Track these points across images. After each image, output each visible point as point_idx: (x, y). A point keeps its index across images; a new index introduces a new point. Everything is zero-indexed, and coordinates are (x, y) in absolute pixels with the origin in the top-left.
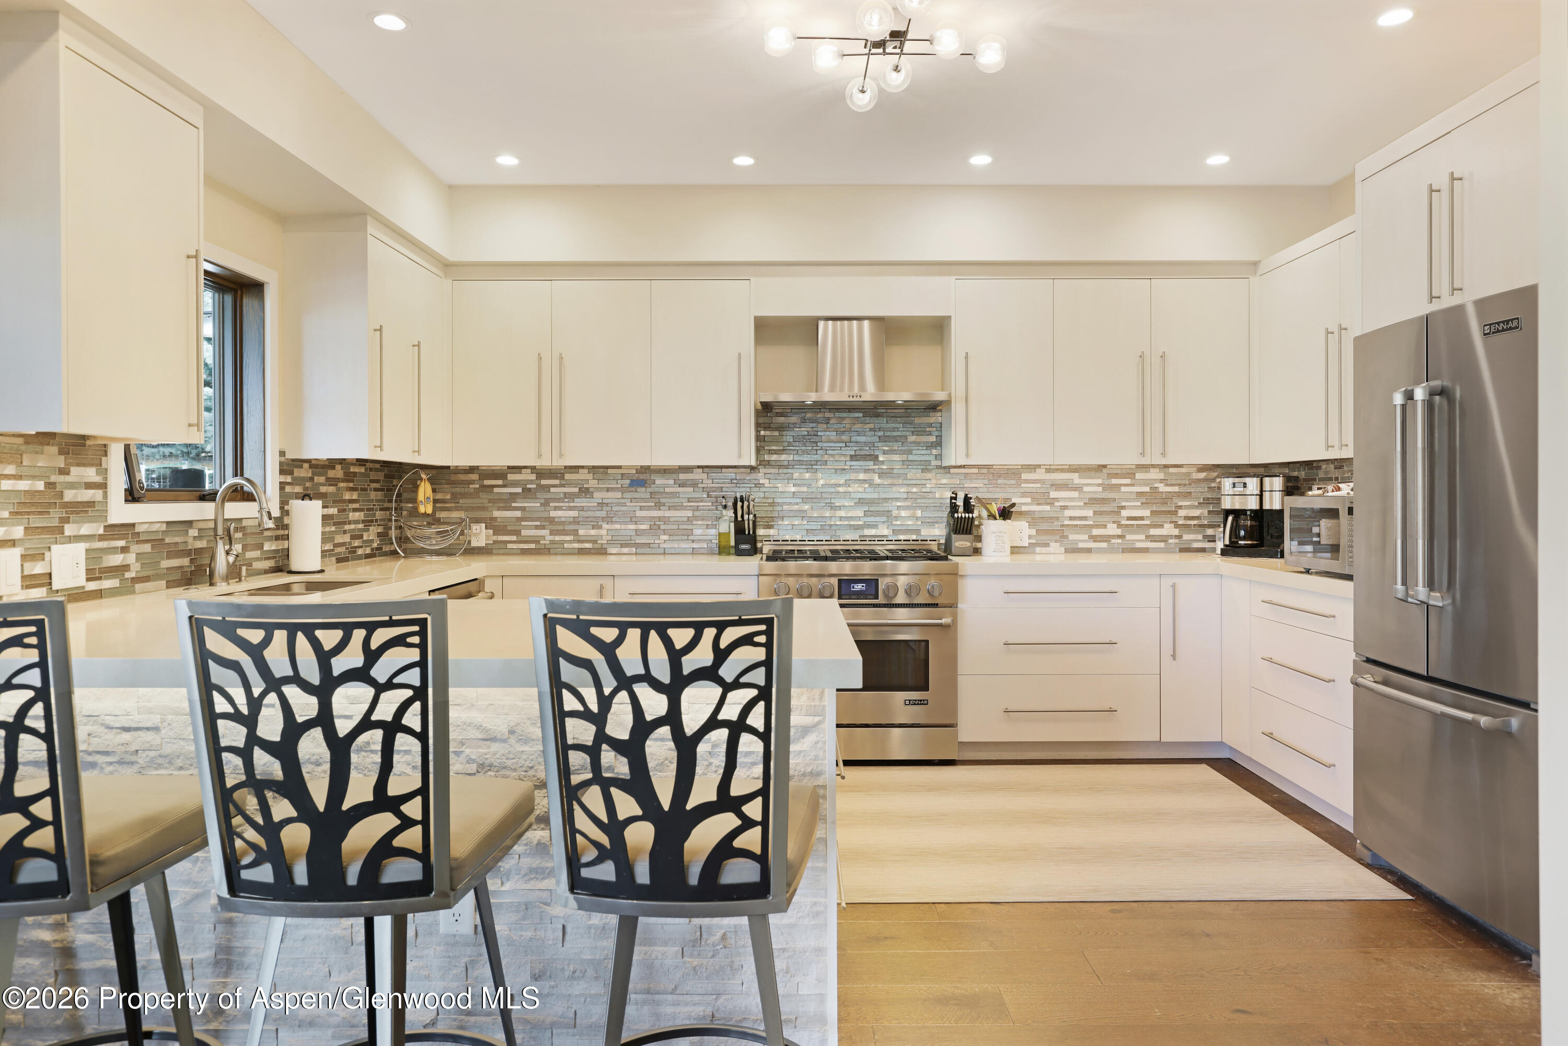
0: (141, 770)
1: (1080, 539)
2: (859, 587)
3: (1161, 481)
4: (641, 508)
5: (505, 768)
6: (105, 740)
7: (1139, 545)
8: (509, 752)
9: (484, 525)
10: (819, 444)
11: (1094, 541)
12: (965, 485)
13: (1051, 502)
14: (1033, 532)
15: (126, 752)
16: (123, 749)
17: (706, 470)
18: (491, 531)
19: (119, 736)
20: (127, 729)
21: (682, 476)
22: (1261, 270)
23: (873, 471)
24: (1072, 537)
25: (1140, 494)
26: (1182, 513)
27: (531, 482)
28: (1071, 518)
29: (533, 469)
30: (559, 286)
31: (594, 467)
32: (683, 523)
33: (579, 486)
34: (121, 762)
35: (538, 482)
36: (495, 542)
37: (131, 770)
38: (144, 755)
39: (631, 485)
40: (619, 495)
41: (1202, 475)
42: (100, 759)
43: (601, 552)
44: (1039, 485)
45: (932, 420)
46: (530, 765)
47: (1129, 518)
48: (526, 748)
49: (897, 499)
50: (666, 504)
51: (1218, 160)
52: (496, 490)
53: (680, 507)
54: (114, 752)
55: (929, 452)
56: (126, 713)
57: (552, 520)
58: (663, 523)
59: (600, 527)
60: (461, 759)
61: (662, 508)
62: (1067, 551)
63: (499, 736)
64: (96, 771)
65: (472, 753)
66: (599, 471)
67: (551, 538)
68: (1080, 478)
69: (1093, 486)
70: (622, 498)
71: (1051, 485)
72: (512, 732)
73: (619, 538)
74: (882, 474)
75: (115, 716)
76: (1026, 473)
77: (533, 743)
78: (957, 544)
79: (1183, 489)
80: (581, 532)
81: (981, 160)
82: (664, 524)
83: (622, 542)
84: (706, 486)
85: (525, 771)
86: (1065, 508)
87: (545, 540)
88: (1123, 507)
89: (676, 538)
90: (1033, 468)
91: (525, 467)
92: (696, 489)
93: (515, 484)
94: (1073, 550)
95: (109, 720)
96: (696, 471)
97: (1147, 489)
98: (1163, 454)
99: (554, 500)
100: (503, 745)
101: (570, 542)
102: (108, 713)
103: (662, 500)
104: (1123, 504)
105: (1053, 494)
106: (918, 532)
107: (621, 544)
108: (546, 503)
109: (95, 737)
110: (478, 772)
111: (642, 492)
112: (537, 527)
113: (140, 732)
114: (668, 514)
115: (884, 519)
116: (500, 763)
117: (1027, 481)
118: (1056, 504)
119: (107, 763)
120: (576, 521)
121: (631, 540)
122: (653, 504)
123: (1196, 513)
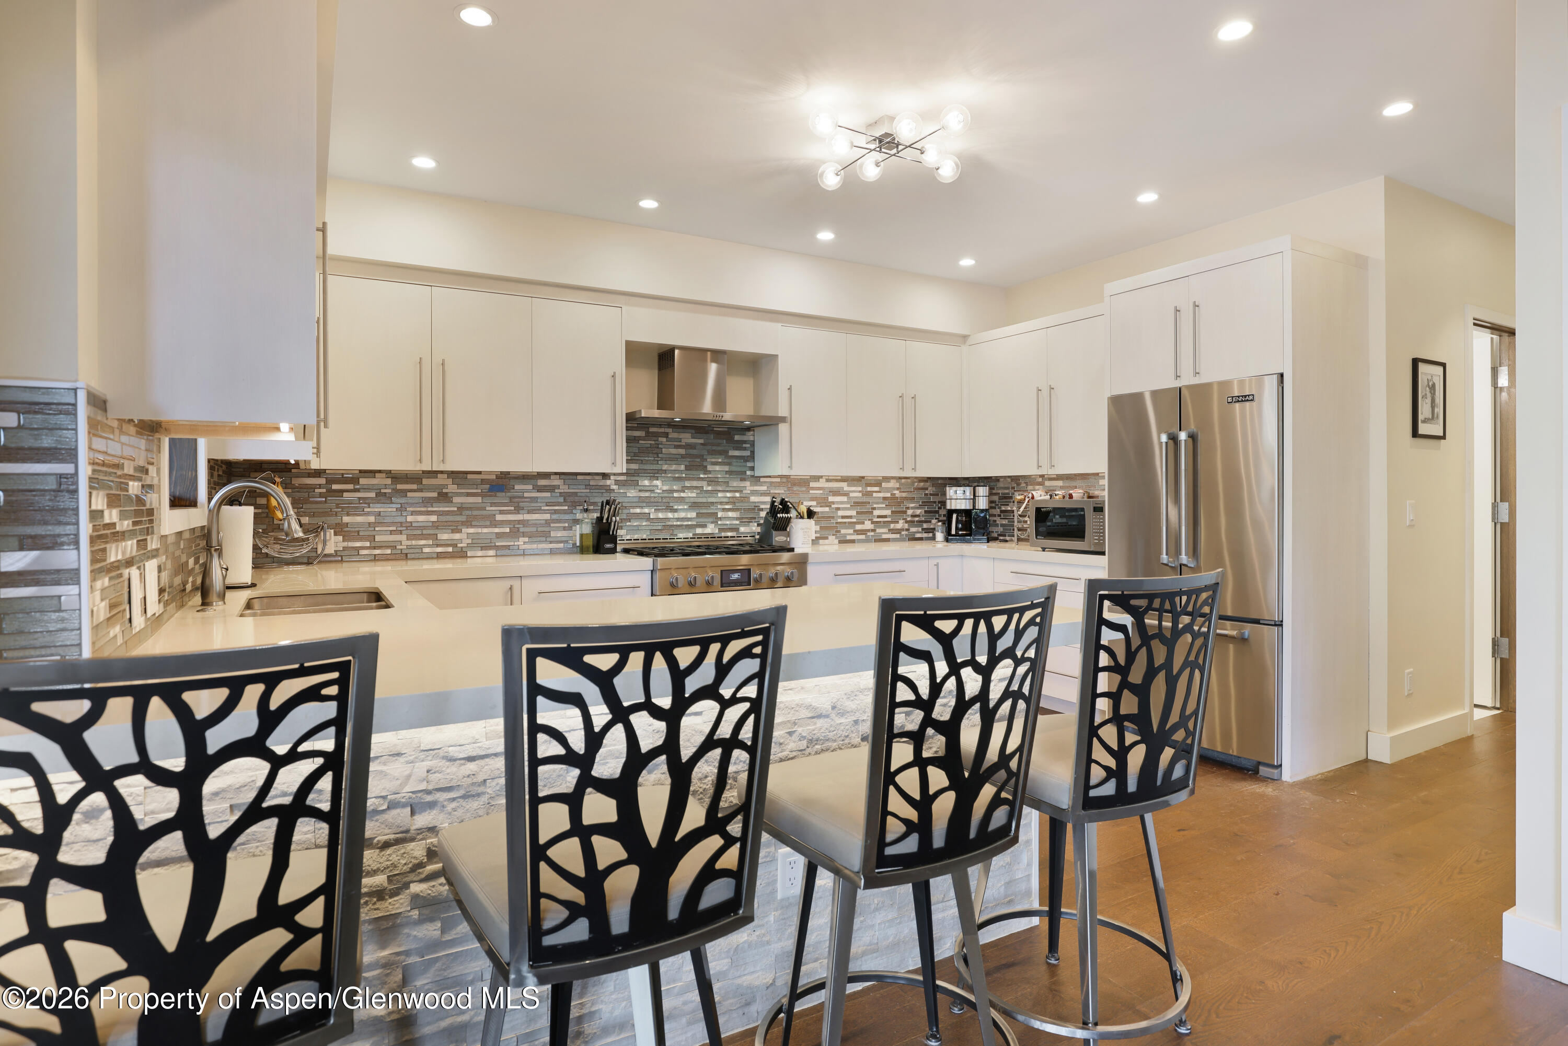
0: (490, 801)
1: (847, 532)
2: (735, 576)
3: (898, 489)
4: (501, 512)
5: (827, 740)
6: (448, 774)
7: (884, 536)
8: (831, 726)
9: (332, 531)
10: (660, 455)
11: (857, 534)
12: (771, 492)
13: (829, 505)
14: (818, 528)
15: (473, 784)
16: (469, 781)
17: (563, 477)
18: (340, 538)
19: (463, 767)
20: (471, 759)
21: (542, 482)
22: (970, 341)
23: (703, 479)
24: (843, 531)
25: (885, 498)
26: (910, 512)
27: (386, 486)
28: (843, 517)
29: (388, 473)
30: (440, 293)
31: (453, 472)
32: (541, 525)
33: (438, 491)
34: (464, 797)
35: (393, 487)
36: (345, 549)
37: (477, 802)
38: (494, 784)
39: (490, 490)
40: (479, 499)
41: (922, 484)
42: (442, 797)
43: (460, 554)
44: (821, 492)
45: (745, 438)
46: (847, 734)
47: (879, 517)
48: (843, 720)
49: (721, 503)
50: (525, 508)
51: (967, 262)
52: (345, 494)
53: (538, 510)
54: (459, 785)
55: (744, 464)
56: (473, 741)
57: (410, 525)
58: (521, 526)
59: (460, 531)
60: (793, 737)
61: (520, 511)
62: (840, 542)
63: (824, 713)
64: (435, 811)
65: (803, 731)
66: (459, 477)
67: (409, 543)
68: (848, 486)
69: (856, 492)
70: (482, 503)
71: (830, 492)
72: (834, 708)
73: (479, 541)
74: (711, 482)
75: (460, 745)
76: (813, 482)
77: (848, 714)
78: (777, 539)
79: (910, 495)
80: (440, 536)
81: (826, 236)
82: (524, 527)
83: (483, 545)
84: (563, 491)
85: (843, 740)
86: (838, 509)
87: (401, 545)
88: (874, 509)
89: (535, 539)
90: (817, 478)
91: (380, 471)
92: (553, 494)
93: (367, 489)
94: (843, 541)
95: (454, 752)
96: (552, 477)
97: (889, 495)
98: (914, 469)
99: (412, 505)
100: (826, 720)
101: (429, 546)
102: (453, 744)
103: (521, 504)
104: (875, 506)
105: (831, 499)
106: (737, 530)
107: (482, 547)
108: (402, 509)
109: (435, 773)
110: (808, 747)
111: (502, 497)
112: (391, 532)
113: (487, 760)
114: (527, 517)
115: (711, 520)
116: (825, 736)
117: (813, 489)
118: (833, 506)
119: (449, 799)
120: (435, 526)
121: (491, 543)
122: (513, 508)
123: (918, 512)
